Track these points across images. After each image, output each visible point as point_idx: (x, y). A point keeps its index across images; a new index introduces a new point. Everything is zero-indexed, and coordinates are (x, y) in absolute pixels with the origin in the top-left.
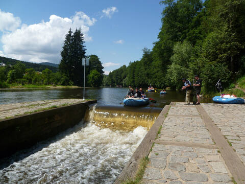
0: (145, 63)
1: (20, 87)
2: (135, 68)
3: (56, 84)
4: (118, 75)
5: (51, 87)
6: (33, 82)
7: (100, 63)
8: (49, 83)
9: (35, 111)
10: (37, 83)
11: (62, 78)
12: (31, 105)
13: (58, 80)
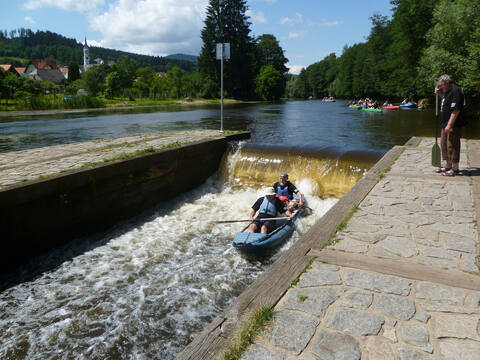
0: (377, 47)
1: (125, 104)
2: (355, 59)
3: (194, 96)
4: (318, 75)
5: (183, 102)
6: (151, 94)
7: (280, 51)
8: (180, 95)
9: (107, 161)
10: (158, 95)
11: (205, 85)
12: (110, 146)
13: (198, 88)
